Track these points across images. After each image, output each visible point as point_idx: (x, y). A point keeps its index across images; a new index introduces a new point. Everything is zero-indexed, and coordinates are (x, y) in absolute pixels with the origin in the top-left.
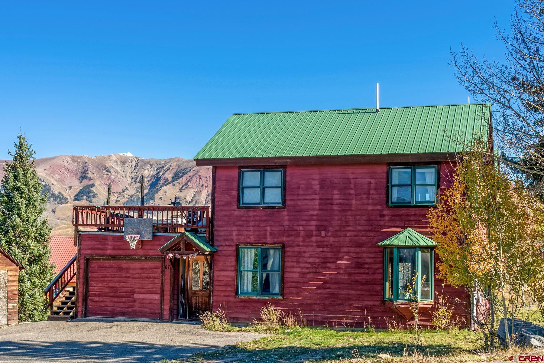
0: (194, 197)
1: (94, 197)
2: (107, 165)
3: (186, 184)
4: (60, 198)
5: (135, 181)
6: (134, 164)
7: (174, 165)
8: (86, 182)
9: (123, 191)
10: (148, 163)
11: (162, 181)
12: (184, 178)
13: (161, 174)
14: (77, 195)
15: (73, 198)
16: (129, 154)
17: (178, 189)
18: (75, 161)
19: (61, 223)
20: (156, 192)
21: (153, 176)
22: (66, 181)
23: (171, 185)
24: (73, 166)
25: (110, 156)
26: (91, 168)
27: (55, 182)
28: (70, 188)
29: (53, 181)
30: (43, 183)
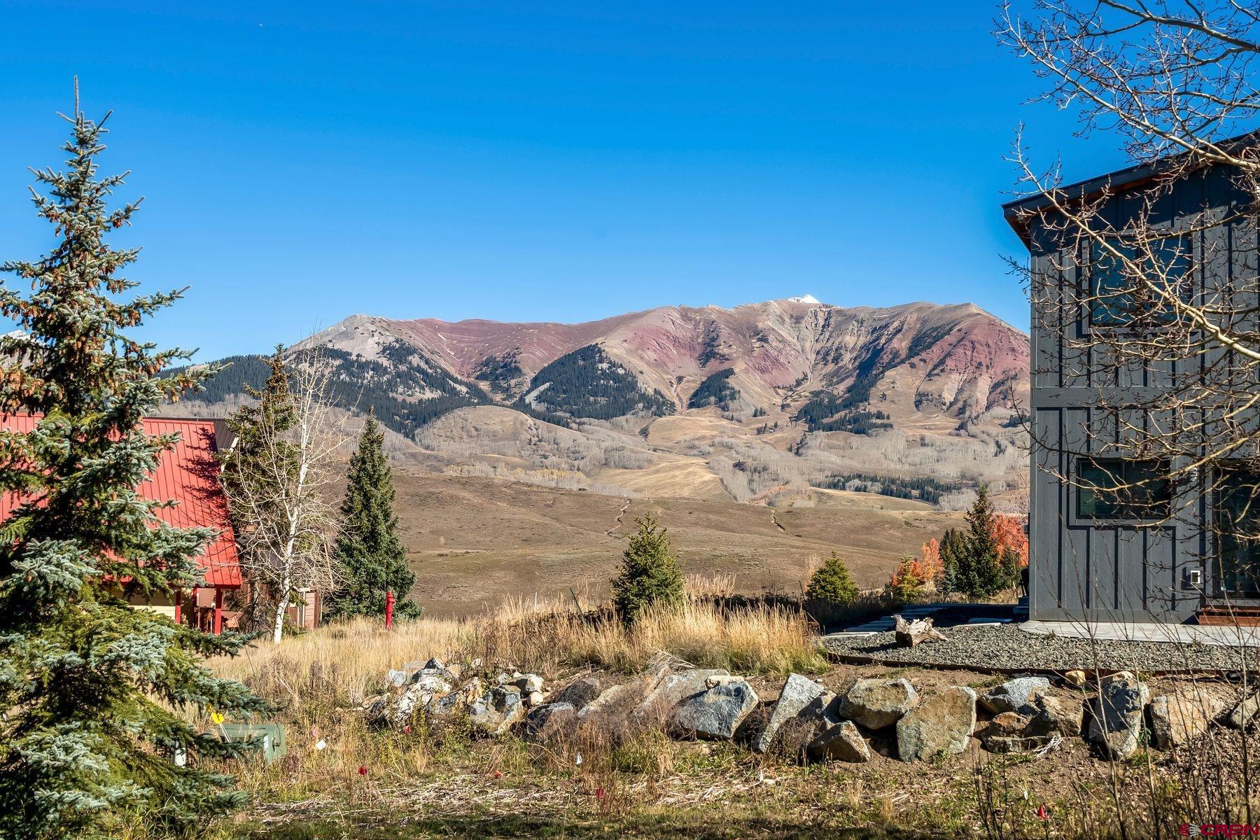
0: (960, 391)
1: (733, 397)
2: (760, 325)
3: (942, 362)
4: (657, 402)
5: (824, 358)
6: (821, 322)
7: (912, 318)
8: (714, 366)
9: (799, 383)
10: (853, 317)
11: (886, 358)
12: (934, 348)
13: (883, 341)
14: (695, 395)
15: (686, 401)
16: (809, 300)
17: (922, 373)
18: (690, 319)
19: (661, 459)
20: (873, 384)
21: (865, 347)
22: (671, 365)
23: (907, 365)
24: (685, 331)
25: (766, 305)
26: (724, 332)
27: (645, 368)
28: (680, 379)
29: (641, 365)
30: (621, 371)
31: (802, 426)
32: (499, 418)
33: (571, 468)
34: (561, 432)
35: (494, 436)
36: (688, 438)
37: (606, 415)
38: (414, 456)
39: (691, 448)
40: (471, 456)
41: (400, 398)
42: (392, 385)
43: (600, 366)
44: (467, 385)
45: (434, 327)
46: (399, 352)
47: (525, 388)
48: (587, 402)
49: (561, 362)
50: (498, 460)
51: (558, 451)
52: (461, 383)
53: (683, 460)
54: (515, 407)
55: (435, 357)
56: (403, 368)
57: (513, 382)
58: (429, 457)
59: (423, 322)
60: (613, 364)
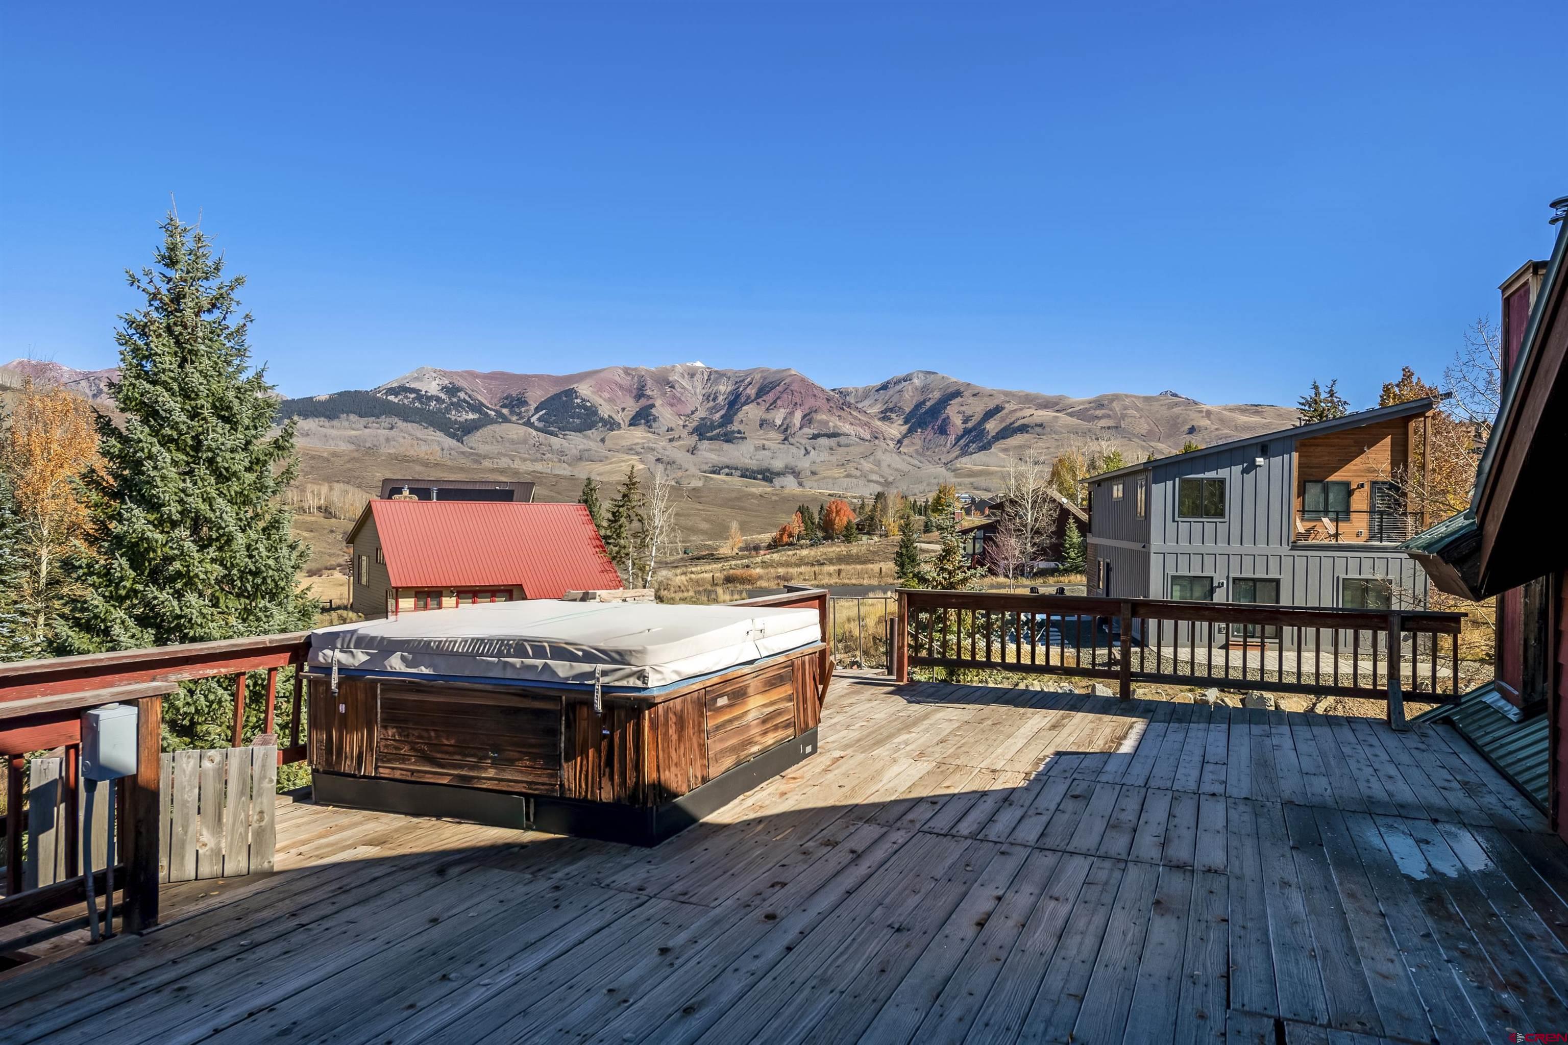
0: (785, 419)
1: (655, 420)
2: (671, 379)
3: (775, 402)
4: (610, 422)
5: (707, 399)
6: (706, 377)
7: (758, 376)
8: (643, 402)
9: (693, 413)
10: (724, 375)
11: (743, 399)
12: (771, 394)
13: (741, 389)
14: (633, 418)
15: (627, 423)
16: (699, 364)
17: (763, 408)
18: (629, 374)
19: (613, 456)
20: (736, 414)
21: (731, 393)
22: (618, 402)
23: (755, 403)
24: (626, 381)
25: (674, 367)
26: (650, 382)
27: (602, 402)
28: (623, 409)
29: (601, 401)
30: (588, 404)
31: (695, 438)
32: (515, 431)
33: (560, 461)
34: (554, 440)
35: (513, 442)
36: (628, 444)
37: (579, 429)
38: (463, 453)
39: (630, 450)
40: (498, 453)
41: (453, 418)
42: (448, 410)
43: (576, 401)
44: (494, 410)
45: (473, 375)
46: (452, 390)
47: (531, 414)
48: (568, 422)
49: (552, 398)
50: (515, 456)
51: (552, 451)
52: (491, 409)
53: (626, 457)
54: (524, 424)
55: (475, 394)
56: (455, 400)
57: (523, 409)
58: (472, 454)
59: (466, 372)
60: (583, 400)
